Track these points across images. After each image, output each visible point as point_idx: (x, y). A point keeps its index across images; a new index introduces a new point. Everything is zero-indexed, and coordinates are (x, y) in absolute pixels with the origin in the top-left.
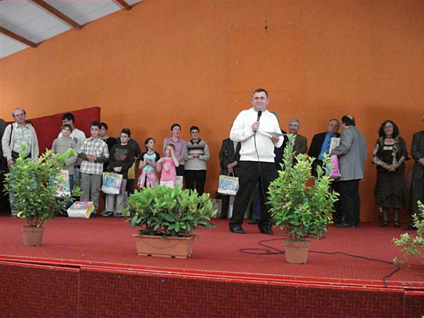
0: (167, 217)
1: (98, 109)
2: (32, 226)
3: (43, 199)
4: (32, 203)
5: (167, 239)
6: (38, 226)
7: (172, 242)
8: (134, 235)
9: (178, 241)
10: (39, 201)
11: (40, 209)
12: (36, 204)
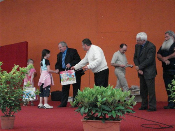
0: (106, 108)
1: (26, 43)
2: (7, 116)
3: (15, 98)
4: (8, 101)
5: (105, 122)
6: (11, 116)
7: (109, 124)
8: (82, 120)
9: (113, 123)
10: (13, 99)
11: (13, 104)
12: (11, 101)
